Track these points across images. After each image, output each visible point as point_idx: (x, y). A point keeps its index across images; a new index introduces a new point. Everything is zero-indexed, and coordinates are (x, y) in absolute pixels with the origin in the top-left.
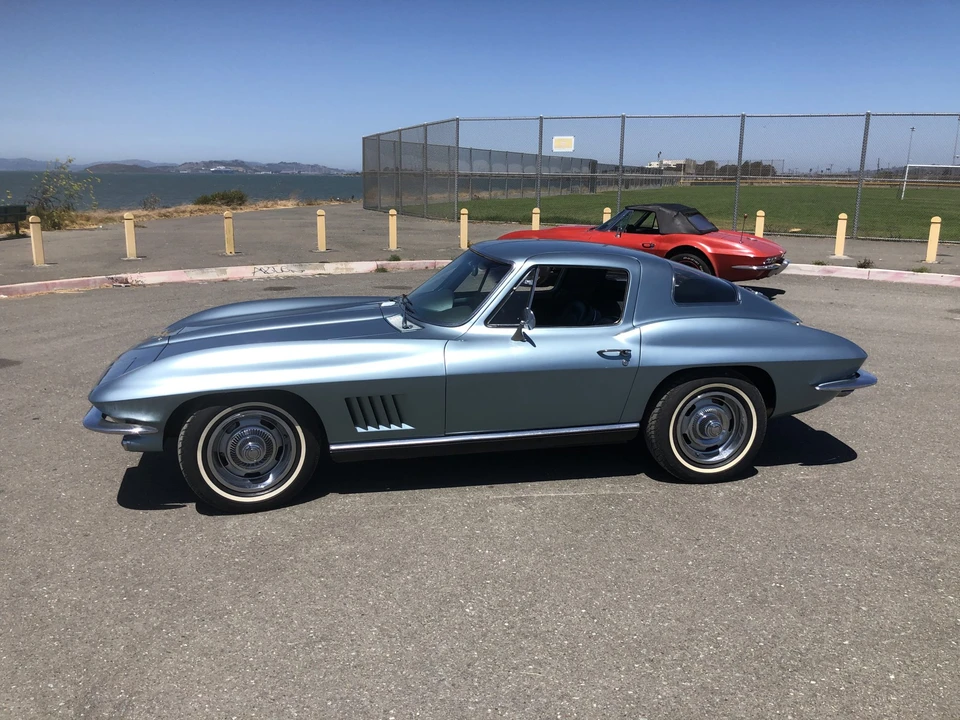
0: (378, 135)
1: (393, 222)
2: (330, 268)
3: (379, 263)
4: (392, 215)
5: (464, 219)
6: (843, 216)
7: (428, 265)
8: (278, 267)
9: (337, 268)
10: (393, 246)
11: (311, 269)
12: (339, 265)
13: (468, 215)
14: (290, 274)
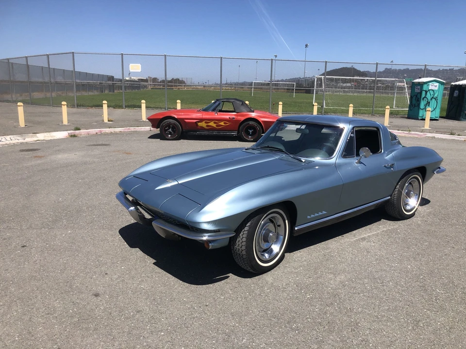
0: (8, 59)
1: (64, 109)
2: (41, 136)
3: (69, 132)
4: (64, 105)
5: (105, 107)
6: (281, 103)
7: (97, 132)
8: (8, 137)
9: (45, 136)
10: (65, 122)
11: (29, 137)
12: (46, 134)
13: (107, 104)
14: (17, 141)
